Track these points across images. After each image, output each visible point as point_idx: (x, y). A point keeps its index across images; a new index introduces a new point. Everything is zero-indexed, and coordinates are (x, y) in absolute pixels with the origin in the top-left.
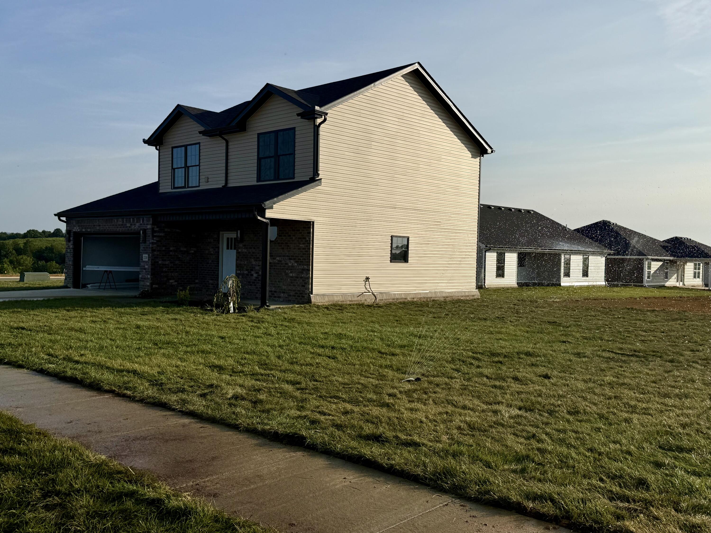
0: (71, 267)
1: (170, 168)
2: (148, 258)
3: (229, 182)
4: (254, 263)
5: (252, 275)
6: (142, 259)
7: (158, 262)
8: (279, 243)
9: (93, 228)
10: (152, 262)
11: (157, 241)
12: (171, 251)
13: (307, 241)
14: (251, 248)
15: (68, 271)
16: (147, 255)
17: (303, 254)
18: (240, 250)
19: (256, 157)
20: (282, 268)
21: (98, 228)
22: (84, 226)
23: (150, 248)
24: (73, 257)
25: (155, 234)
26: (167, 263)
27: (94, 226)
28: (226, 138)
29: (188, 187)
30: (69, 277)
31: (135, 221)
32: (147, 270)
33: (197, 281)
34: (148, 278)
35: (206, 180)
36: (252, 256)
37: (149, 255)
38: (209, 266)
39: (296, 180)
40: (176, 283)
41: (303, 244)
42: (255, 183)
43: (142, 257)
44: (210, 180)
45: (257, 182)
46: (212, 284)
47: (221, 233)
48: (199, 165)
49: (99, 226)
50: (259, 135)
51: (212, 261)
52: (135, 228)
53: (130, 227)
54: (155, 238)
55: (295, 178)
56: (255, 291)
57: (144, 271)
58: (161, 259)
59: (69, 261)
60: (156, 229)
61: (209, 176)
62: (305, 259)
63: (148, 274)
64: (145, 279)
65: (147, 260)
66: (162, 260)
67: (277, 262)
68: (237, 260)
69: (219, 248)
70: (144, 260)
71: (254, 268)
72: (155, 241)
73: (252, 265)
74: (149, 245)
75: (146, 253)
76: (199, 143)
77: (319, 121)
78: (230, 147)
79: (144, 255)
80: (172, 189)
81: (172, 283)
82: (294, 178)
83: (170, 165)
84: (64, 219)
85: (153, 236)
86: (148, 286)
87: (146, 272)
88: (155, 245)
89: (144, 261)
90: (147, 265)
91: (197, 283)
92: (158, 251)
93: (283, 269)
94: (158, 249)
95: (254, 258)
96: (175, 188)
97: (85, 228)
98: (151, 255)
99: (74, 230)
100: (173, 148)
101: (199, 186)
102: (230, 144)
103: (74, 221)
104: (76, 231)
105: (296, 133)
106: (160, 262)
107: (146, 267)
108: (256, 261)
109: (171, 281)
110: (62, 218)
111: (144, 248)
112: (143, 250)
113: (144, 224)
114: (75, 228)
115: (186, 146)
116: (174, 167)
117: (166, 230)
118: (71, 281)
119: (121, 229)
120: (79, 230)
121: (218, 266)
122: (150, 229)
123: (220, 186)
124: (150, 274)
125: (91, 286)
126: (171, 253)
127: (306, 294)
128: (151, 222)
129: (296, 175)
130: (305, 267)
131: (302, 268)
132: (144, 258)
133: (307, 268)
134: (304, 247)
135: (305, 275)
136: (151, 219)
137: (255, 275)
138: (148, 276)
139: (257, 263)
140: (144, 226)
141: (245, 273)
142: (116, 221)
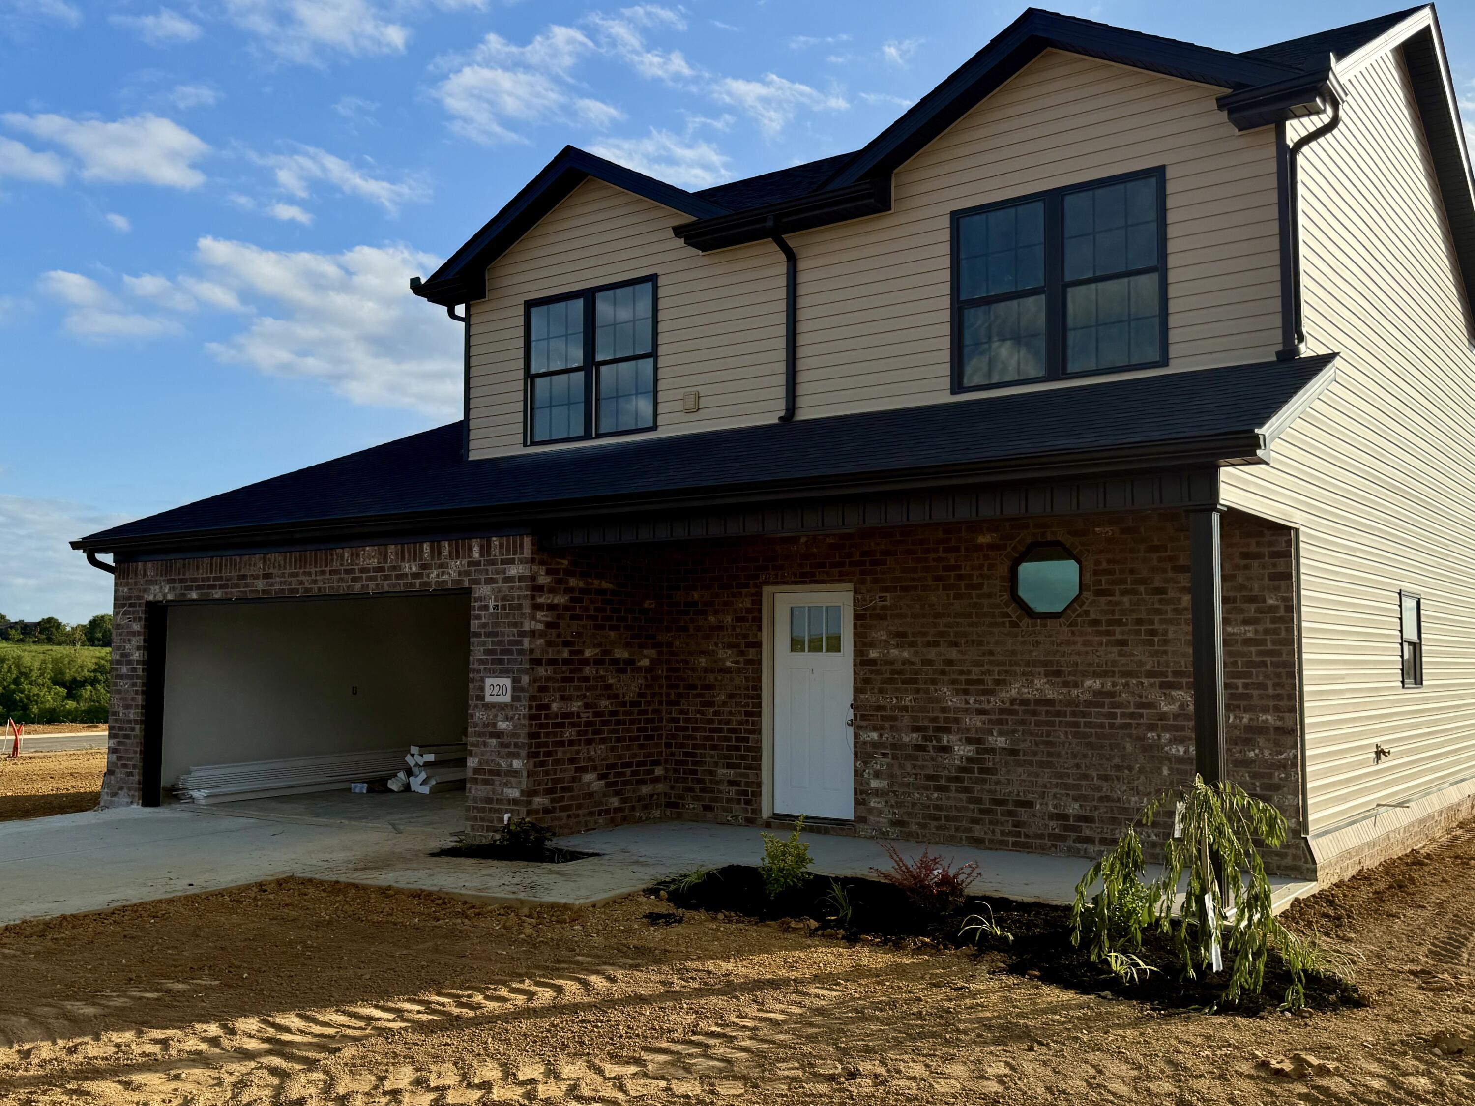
0: (133, 729)
1: (521, 374)
2: (514, 689)
3: (801, 402)
4: (954, 701)
5: (947, 749)
6: (482, 698)
7: (547, 707)
8: (1096, 623)
9: (237, 586)
10: (530, 707)
11: (549, 625)
12: (586, 662)
13: (1273, 609)
14: (936, 644)
15: (119, 743)
16: (507, 682)
17: (1251, 664)
18: (873, 654)
19: (946, 302)
20: (1119, 721)
21: (260, 585)
22: (194, 580)
23: (521, 652)
24: (143, 692)
25: (540, 600)
26: (575, 706)
27: (244, 577)
28: (791, 243)
29: (599, 436)
30: (125, 766)
31: (446, 553)
32: (506, 740)
34: (516, 773)
35: (690, 404)
36: (943, 672)
37: (516, 681)
38: (715, 713)
39: (1175, 368)
40: (603, 782)
41: (1245, 622)
42: (946, 398)
43: (482, 689)
44: (703, 403)
45: (953, 392)
46: (731, 783)
47: (767, 590)
48: (653, 355)
49: (267, 576)
50: (957, 217)
51: (731, 696)
52: (446, 577)
53: (416, 575)
54: (539, 615)
55: (1172, 362)
56: (969, 814)
57: (493, 742)
58: (557, 695)
59: (127, 707)
60: (544, 580)
61: (698, 388)
62: (1262, 686)
63: (516, 756)
64: (498, 773)
65: (507, 699)
66: (563, 698)
67: (1087, 696)
68: (857, 691)
69: (758, 645)
70: (488, 699)
71: (957, 721)
72: (541, 627)
73: (944, 710)
74: (520, 643)
75: (503, 673)
76: (653, 279)
77: (1295, 130)
78: (802, 278)
79: (489, 681)
80: (525, 445)
82: (1164, 362)
83: (521, 364)
84: (108, 558)
85: (537, 607)
86: (515, 802)
87: (502, 745)
88: (541, 642)
89: (493, 705)
90: (507, 719)
91: (656, 780)
92: (552, 662)
93: (1127, 726)
94: (550, 656)
95: (954, 682)
96: (533, 443)
97: (199, 588)
98: (525, 679)
99: (151, 598)
100: (529, 305)
101: (654, 428)
102: (802, 265)
103: (149, 565)
104: (160, 598)
105: (1170, 188)
106: (555, 707)
107: (503, 725)
108: (966, 692)
110: (100, 557)
111: (488, 652)
112: (481, 662)
113: (493, 563)
114: (155, 589)
115: (589, 296)
116: (533, 371)
117: (573, 582)
118: (136, 778)
119: (372, 585)
120: (170, 597)
121: (759, 714)
122: (521, 578)
123: (773, 419)
124: (523, 753)
126: (588, 671)
128: (527, 552)
129: (1173, 351)
130: (1270, 718)
131: (1245, 720)
132: (488, 690)
133: (1279, 723)
134: (1250, 635)
135: (1267, 753)
136: (527, 541)
137: (962, 750)
138: (511, 765)
139: (971, 702)
140: (490, 568)
141: (906, 739)
142: (346, 555)
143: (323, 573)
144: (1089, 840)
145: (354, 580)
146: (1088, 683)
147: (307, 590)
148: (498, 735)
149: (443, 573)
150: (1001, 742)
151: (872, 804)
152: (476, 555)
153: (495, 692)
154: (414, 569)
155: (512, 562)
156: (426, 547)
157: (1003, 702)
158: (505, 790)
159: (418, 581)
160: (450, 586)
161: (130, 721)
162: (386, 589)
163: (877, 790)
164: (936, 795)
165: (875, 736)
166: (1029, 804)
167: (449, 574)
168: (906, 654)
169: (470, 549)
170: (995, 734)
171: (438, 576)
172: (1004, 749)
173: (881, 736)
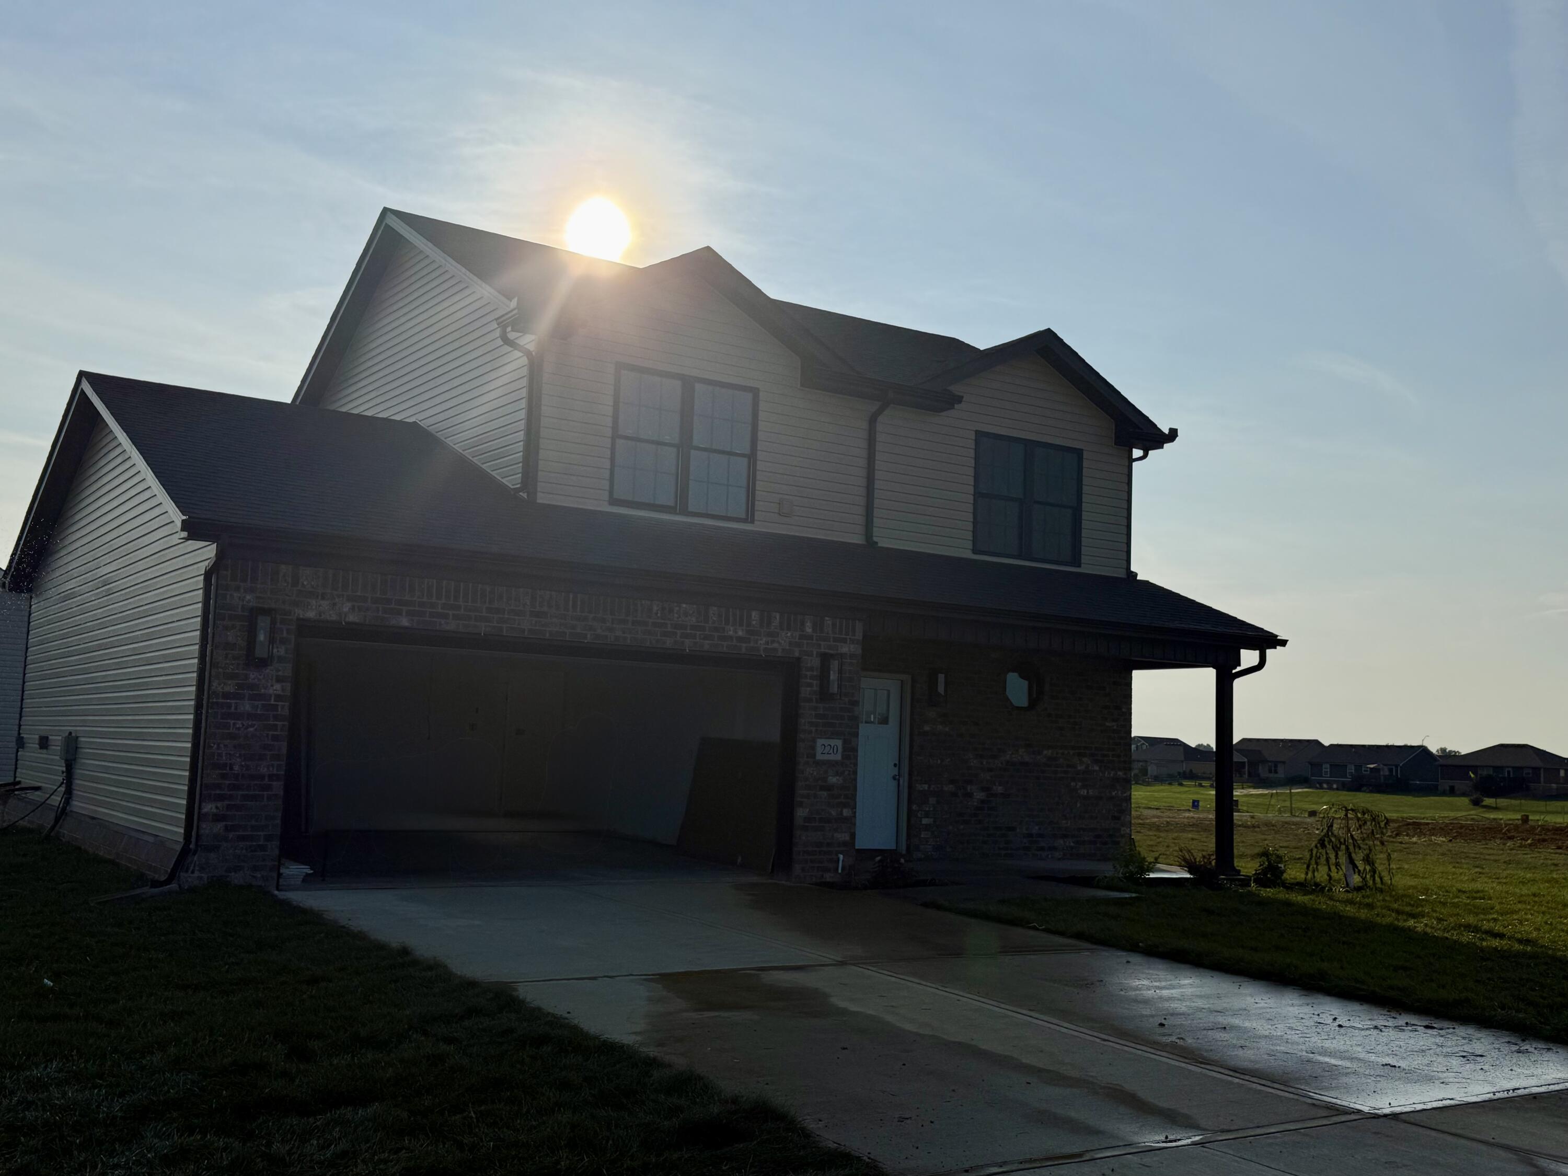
1: (608, 431)
2: (844, 749)
3: (876, 532)
4: (975, 762)
5: (969, 795)
6: (814, 756)
9: (486, 620)
13: (1124, 714)
16: (838, 743)
17: (1115, 744)
19: (971, 489)
20: (1059, 775)
27: (498, 611)
29: (691, 514)
31: (776, 623)
32: (836, 792)
34: (841, 820)
35: (784, 509)
36: (969, 743)
37: (846, 742)
39: (1085, 569)
41: (1114, 720)
42: (968, 554)
43: (813, 748)
44: (796, 510)
45: (975, 551)
48: (751, 457)
50: (978, 434)
52: (775, 645)
53: (742, 640)
55: (1082, 566)
57: (825, 794)
59: (254, 758)
61: (792, 498)
63: (845, 805)
64: (826, 820)
67: (1044, 760)
70: (819, 757)
73: (969, 768)
75: (833, 735)
76: (753, 391)
78: (880, 437)
79: (820, 742)
80: (609, 503)
82: (1078, 564)
86: (843, 844)
87: (832, 797)
89: (823, 763)
90: (837, 774)
93: (1061, 778)
95: (975, 749)
96: (616, 502)
100: (621, 367)
101: (750, 521)
102: (880, 428)
104: (329, 617)
105: (1084, 464)
107: (833, 780)
108: (982, 756)
111: (818, 716)
112: (812, 724)
113: (825, 639)
114: (319, 604)
115: (688, 382)
120: (354, 618)
122: (852, 656)
124: (852, 803)
128: (858, 635)
129: (1083, 559)
130: (1120, 773)
131: (1112, 775)
132: (819, 749)
133: (1124, 776)
134: (1115, 727)
135: (1120, 792)
136: (859, 626)
137: (979, 795)
138: (841, 813)
139: (984, 763)
140: (822, 643)
141: (946, 788)
142: (655, 608)
143: (623, 622)
144: (1042, 849)
145: (663, 634)
146: (1045, 752)
147: (598, 639)
148: (829, 788)
149: (773, 642)
150: (1000, 789)
151: (922, 836)
152: (809, 630)
153: (826, 751)
154: (740, 633)
155: (844, 641)
156: (755, 615)
157: (1002, 763)
158: (836, 835)
159: (744, 645)
160: (780, 654)
163: (926, 825)
164: (962, 827)
165: (926, 787)
166: (1012, 829)
167: (778, 642)
168: (947, 729)
169: (803, 624)
170: (997, 784)
171: (767, 643)
172: (1002, 794)
173: (929, 787)
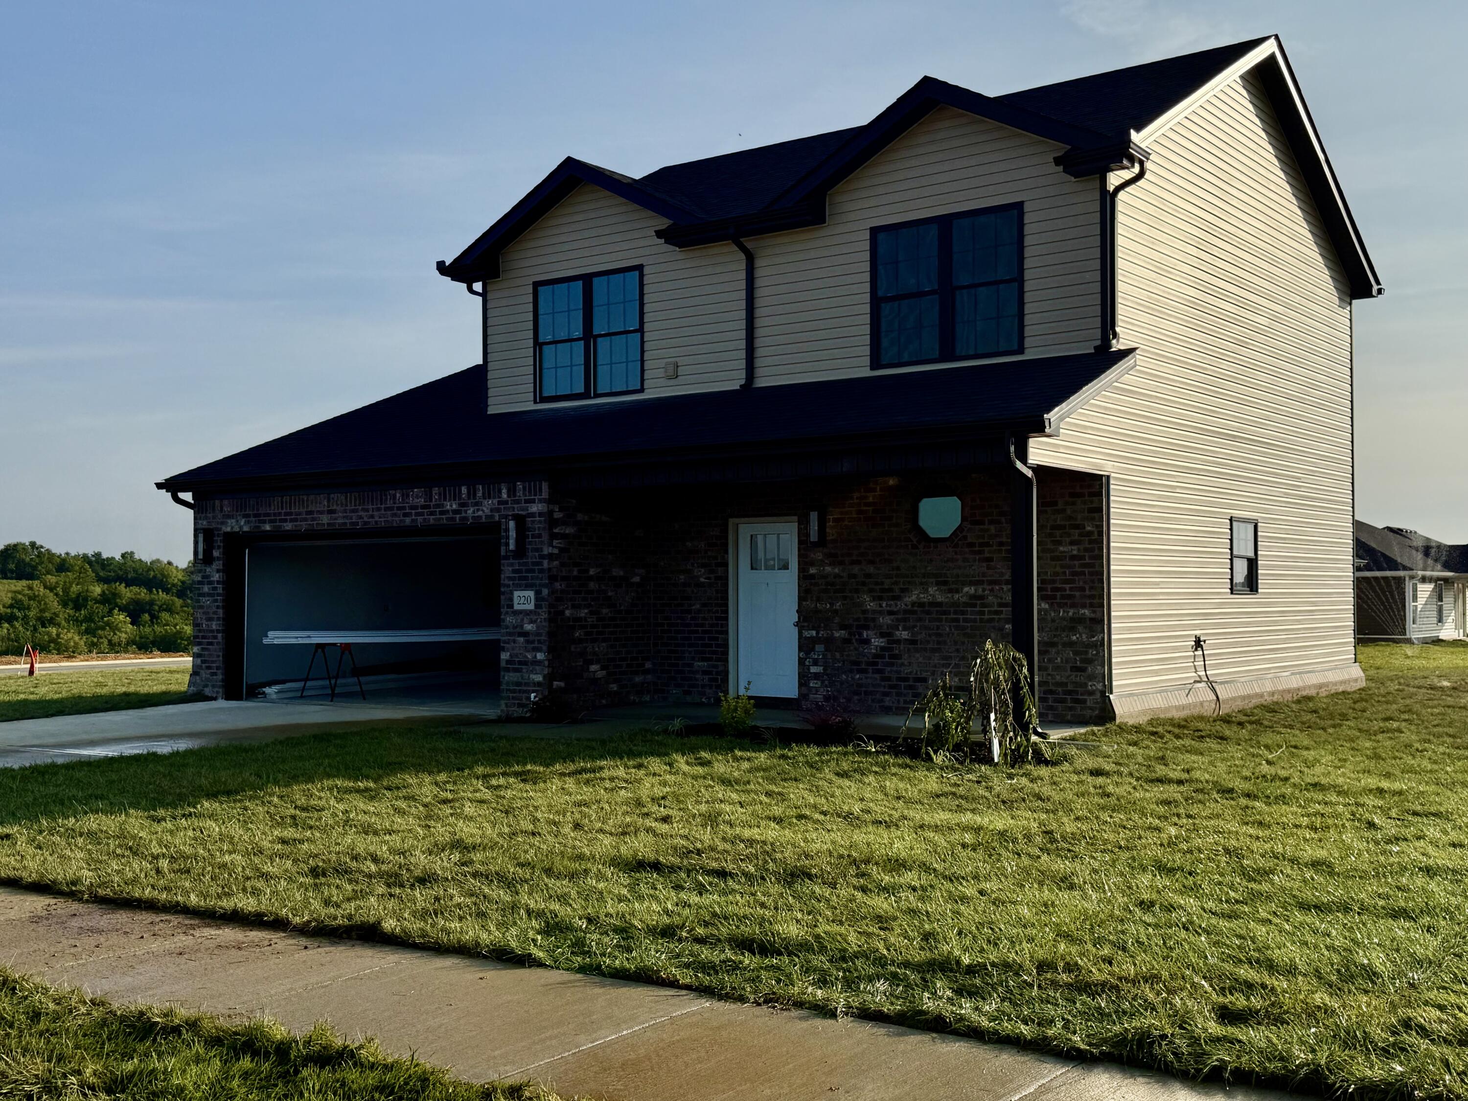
0: (215, 637)
1: (531, 343)
2: (537, 599)
3: (759, 372)
4: (871, 605)
5: (867, 642)
6: (512, 606)
7: (563, 612)
8: (971, 545)
9: (306, 520)
10: (550, 613)
11: (561, 550)
12: (591, 578)
13: (1090, 533)
14: (858, 562)
15: (203, 649)
16: (531, 594)
17: (1074, 574)
18: (813, 571)
19: (867, 297)
20: (986, 617)
21: (325, 519)
22: (268, 515)
23: (541, 571)
24: (223, 607)
25: (556, 531)
26: (583, 613)
27: (310, 513)
28: (749, 245)
29: (597, 396)
30: (208, 668)
31: (480, 494)
32: (531, 638)
33: (648, 665)
34: (539, 663)
35: (671, 372)
36: (864, 584)
37: (538, 593)
38: (693, 619)
39: (1030, 355)
40: (604, 672)
41: (1072, 543)
42: (866, 372)
43: (511, 600)
44: (681, 371)
45: (872, 368)
46: (705, 673)
47: (732, 521)
48: (641, 330)
49: (331, 512)
50: (875, 232)
51: (704, 605)
52: (480, 513)
53: (455, 512)
54: (555, 542)
55: (1026, 351)
56: (882, 689)
57: (522, 639)
58: (570, 604)
59: (210, 619)
60: (558, 515)
61: (677, 359)
62: (1082, 589)
63: (539, 650)
64: (525, 663)
65: (531, 607)
66: (574, 607)
67: (964, 599)
68: (801, 599)
69: (726, 565)
70: (516, 607)
71: (874, 620)
72: (556, 551)
73: (865, 612)
74: (541, 564)
75: (527, 587)
76: (640, 268)
77: (1114, 179)
78: (758, 273)
79: (517, 593)
80: (535, 402)
81: (595, 672)
82: (1021, 350)
83: (531, 334)
84: (187, 496)
85: (553, 536)
86: (539, 684)
87: (528, 642)
88: (556, 563)
89: (520, 612)
90: (531, 622)
91: (647, 672)
92: (564, 578)
93: (991, 620)
94: (564, 574)
95: (871, 591)
96: (544, 400)
97: (271, 521)
98: (545, 592)
99: (229, 529)
100: (536, 285)
101: (642, 390)
102: (758, 263)
103: (226, 502)
104: (236, 529)
105: (1027, 219)
106: (568, 613)
107: (528, 627)
108: (881, 598)
109: (593, 668)
110: (182, 495)
111: (514, 571)
112: (510, 578)
113: (518, 502)
114: (231, 522)
115: (587, 279)
116: (541, 340)
117: (580, 517)
118: (220, 677)
119: (420, 519)
120: (246, 529)
121: (726, 619)
122: (541, 514)
123: (735, 386)
124: (545, 648)
125: (279, 692)
126: (592, 585)
127: (1091, 693)
128: (545, 495)
129: (1028, 342)
130: (1086, 612)
131: (1070, 614)
132: (516, 601)
133: (1093, 615)
134: (1075, 552)
135: (1084, 636)
136: (545, 486)
137: (877, 642)
138: (536, 656)
139: (884, 605)
140: (516, 506)
141: (837, 635)
142: (398, 495)
143: (379, 509)
145: (405, 515)
146: (966, 589)
147: (366, 523)
148: (525, 634)
149: (478, 510)
150: (905, 635)
151: (811, 685)
152: (504, 496)
153: (522, 602)
154: (454, 506)
155: (533, 501)
156: (464, 490)
157: (906, 605)
158: (531, 676)
159: (458, 516)
160: (484, 520)
161: (212, 631)
162: (432, 522)
163: (815, 673)
164: (858, 676)
165: (814, 633)
166: (925, 680)
167: (483, 511)
168: (836, 570)
169: (500, 491)
170: (900, 628)
171: (474, 512)
172: (906, 640)
173: (817, 633)
